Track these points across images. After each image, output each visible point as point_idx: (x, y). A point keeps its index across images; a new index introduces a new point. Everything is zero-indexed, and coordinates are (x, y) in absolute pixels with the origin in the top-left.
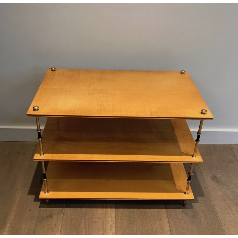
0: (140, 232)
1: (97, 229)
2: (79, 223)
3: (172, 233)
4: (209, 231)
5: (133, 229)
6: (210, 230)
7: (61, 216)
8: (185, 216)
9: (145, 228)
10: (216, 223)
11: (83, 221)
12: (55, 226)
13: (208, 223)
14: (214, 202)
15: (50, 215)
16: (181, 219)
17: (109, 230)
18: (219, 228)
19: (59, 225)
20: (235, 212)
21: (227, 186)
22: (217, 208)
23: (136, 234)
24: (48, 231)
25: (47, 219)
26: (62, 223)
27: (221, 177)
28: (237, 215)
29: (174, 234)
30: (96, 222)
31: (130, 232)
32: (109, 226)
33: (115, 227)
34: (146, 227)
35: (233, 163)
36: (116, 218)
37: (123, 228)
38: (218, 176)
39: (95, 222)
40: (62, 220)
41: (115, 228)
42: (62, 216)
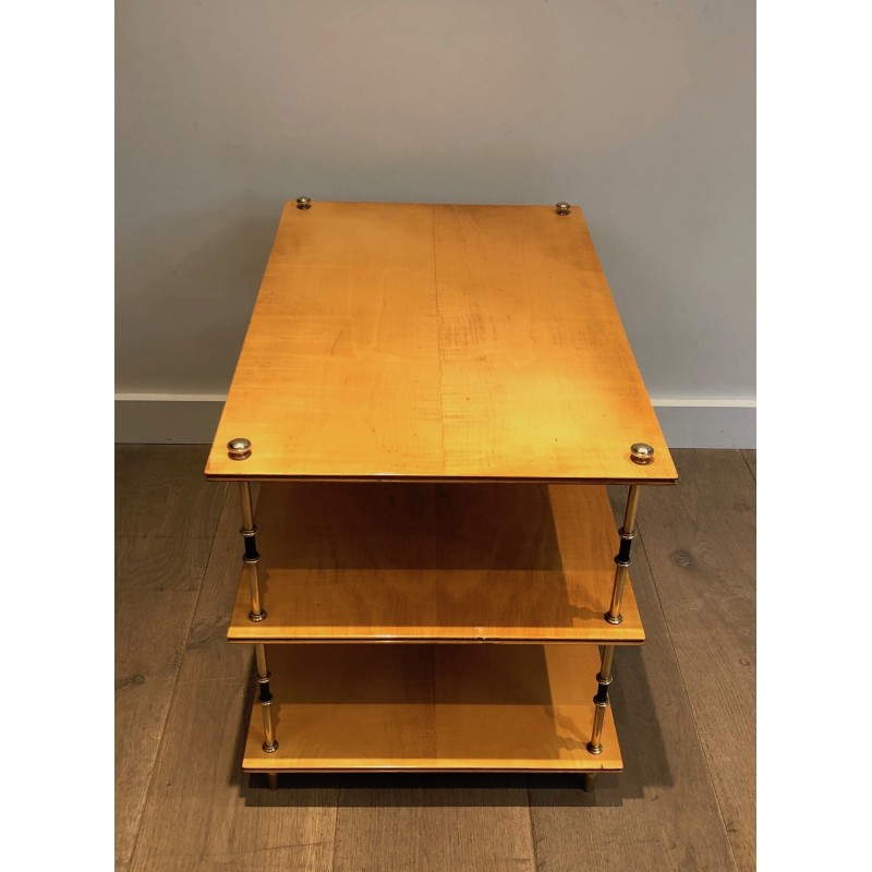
7: (172, 679)
10: (673, 699)
12: (150, 708)
14: (673, 634)
15: (135, 676)
18: (678, 713)
19: (162, 707)
21: (721, 581)
22: (678, 651)
26: (172, 701)
27: (704, 553)
38: (695, 551)
40: (171, 692)
42: (175, 679)
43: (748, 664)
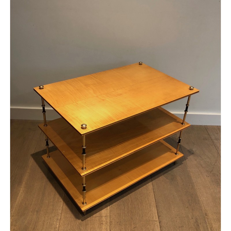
4: (184, 190)
8: (165, 179)
10: (190, 184)
13: (184, 184)
14: (190, 169)
16: (162, 181)
18: (192, 188)
20: (206, 177)
21: (201, 157)
22: (191, 173)
27: (196, 150)
28: (207, 179)
35: (206, 140)
38: (194, 149)
43: (208, 177)
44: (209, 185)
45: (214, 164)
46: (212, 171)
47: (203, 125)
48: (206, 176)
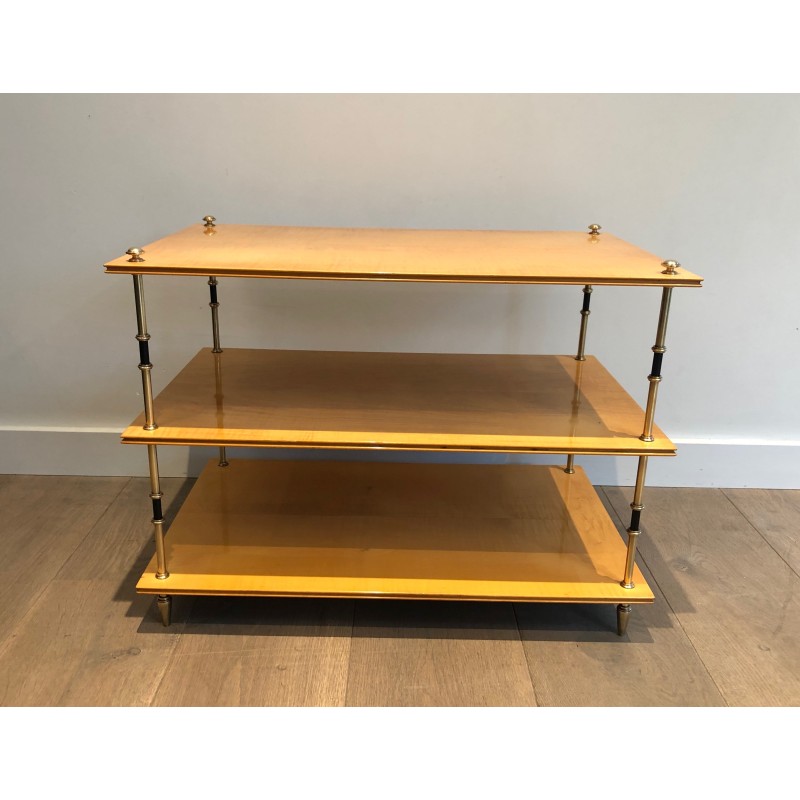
0: (431, 697)
1: (284, 687)
2: (223, 672)
3: (540, 702)
4: (671, 699)
5: (406, 690)
6: (675, 695)
7: (168, 652)
9: (447, 687)
10: (694, 677)
11: (239, 666)
12: (144, 676)
13: (665, 678)
15: (131, 648)
16: (573, 666)
17: (324, 692)
19: (155, 675)
20: (756, 650)
23: (417, 702)
24: (115, 691)
25: (120, 658)
26: (168, 669)
27: (703, 563)
28: (763, 659)
29: (547, 705)
30: (282, 670)
31: (397, 698)
32: (325, 681)
33: (344, 682)
34: (453, 686)
35: (736, 529)
36: (350, 659)
37: (372, 687)
38: (692, 559)
39: (278, 667)
40: (167, 663)
41: (344, 687)
42: (172, 650)
43: (769, 649)
44: (779, 680)
45: (784, 608)
46: (779, 629)
47: (716, 485)
48: (760, 647)
